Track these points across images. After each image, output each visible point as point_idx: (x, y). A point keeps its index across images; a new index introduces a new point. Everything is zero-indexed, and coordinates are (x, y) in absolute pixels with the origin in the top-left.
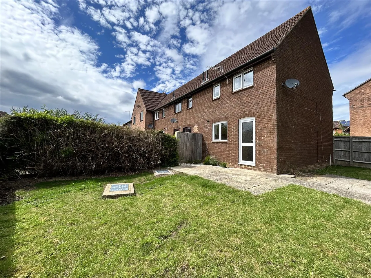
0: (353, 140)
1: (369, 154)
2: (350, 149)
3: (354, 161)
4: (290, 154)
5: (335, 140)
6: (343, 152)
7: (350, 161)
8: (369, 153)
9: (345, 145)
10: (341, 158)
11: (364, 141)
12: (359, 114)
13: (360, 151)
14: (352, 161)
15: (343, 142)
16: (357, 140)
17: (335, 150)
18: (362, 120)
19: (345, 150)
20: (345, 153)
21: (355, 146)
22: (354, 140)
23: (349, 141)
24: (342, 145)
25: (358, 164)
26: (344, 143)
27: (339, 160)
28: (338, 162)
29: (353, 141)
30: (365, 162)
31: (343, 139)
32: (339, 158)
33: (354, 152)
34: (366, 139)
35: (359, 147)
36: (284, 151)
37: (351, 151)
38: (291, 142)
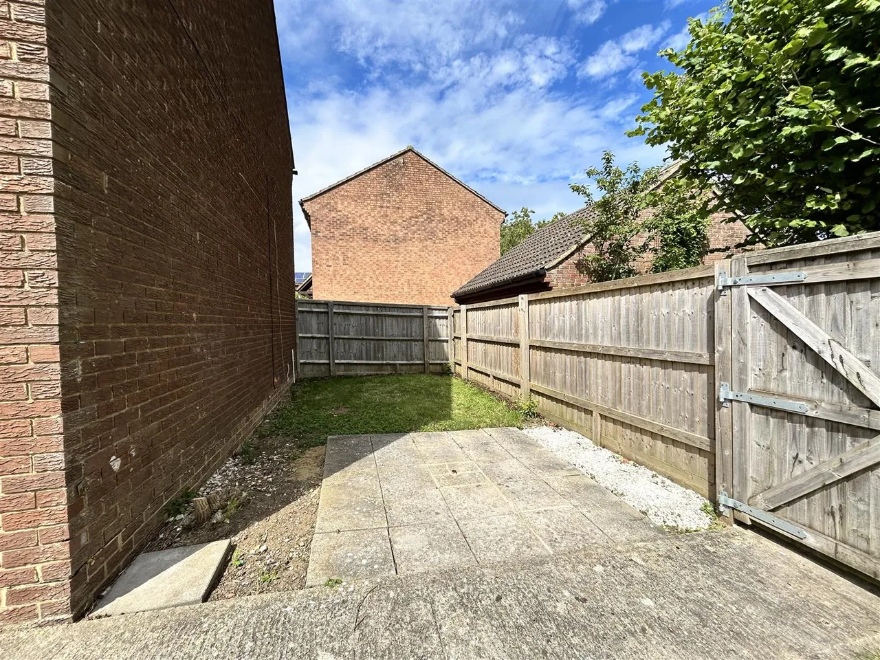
0: (334, 311)
1: (361, 342)
2: (329, 334)
3: (336, 361)
4: (184, 393)
5: (299, 309)
6: (315, 340)
7: (329, 364)
8: (359, 339)
9: (318, 324)
10: (312, 358)
11: (352, 312)
12: (327, 254)
13: (346, 337)
14: (334, 362)
15: (315, 315)
16: (341, 311)
17: (300, 337)
18: (331, 266)
19: (319, 336)
20: (320, 343)
21: (337, 325)
22: (336, 309)
23: (327, 313)
24: (314, 321)
25: (343, 367)
26: (318, 319)
27: (309, 363)
28: (307, 368)
29: (335, 313)
30: (355, 362)
31: (314, 308)
32: (307, 359)
33: (335, 338)
34: (354, 307)
35: (345, 327)
36: (143, 384)
37: (332, 337)
38: (189, 320)
